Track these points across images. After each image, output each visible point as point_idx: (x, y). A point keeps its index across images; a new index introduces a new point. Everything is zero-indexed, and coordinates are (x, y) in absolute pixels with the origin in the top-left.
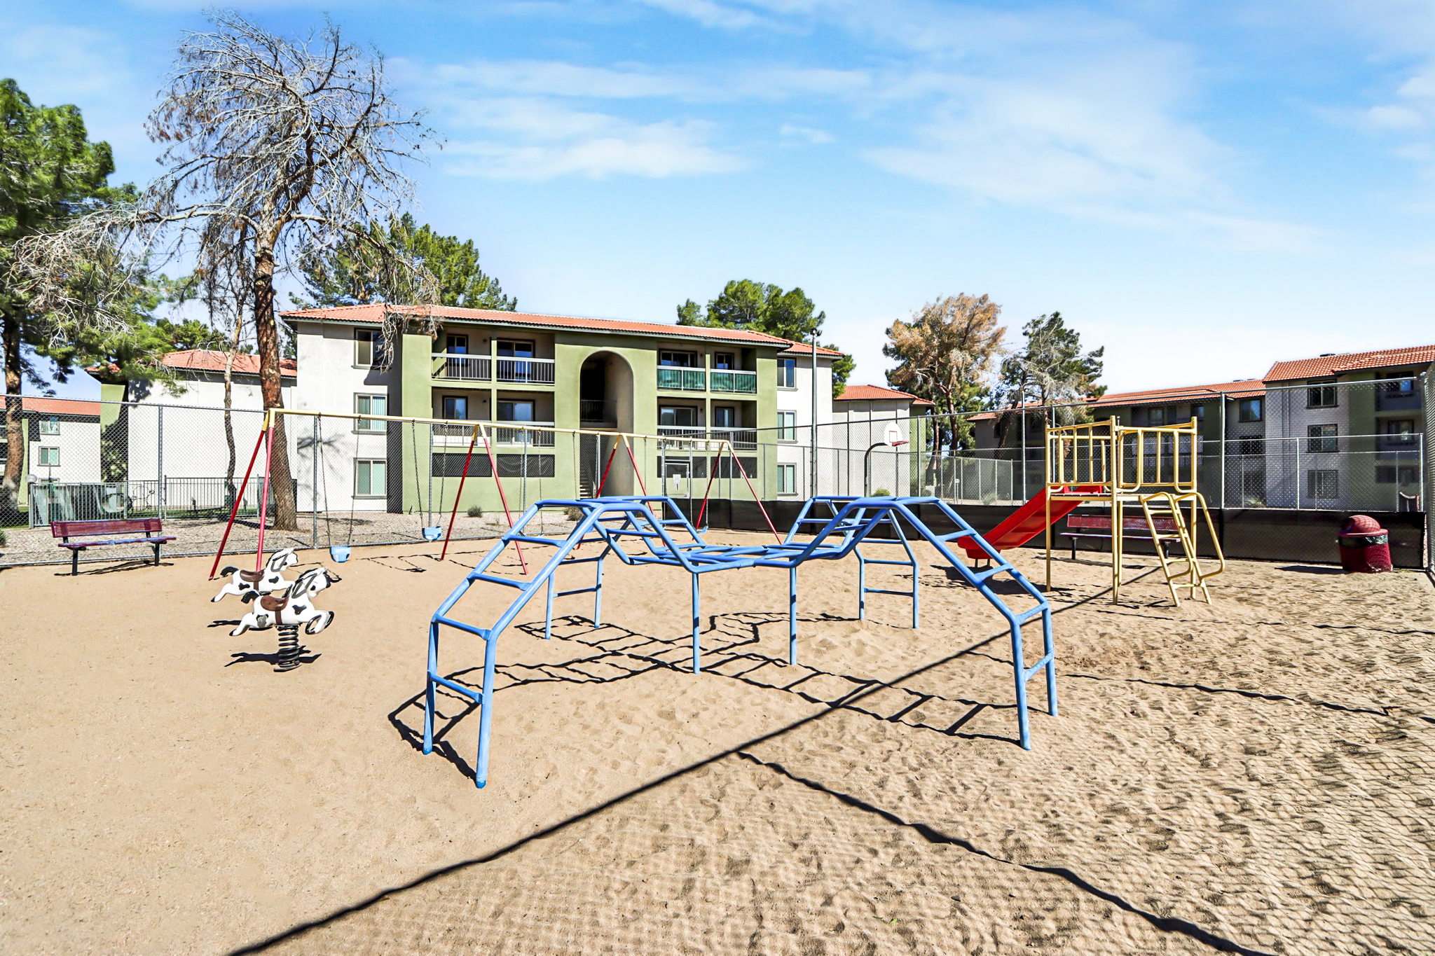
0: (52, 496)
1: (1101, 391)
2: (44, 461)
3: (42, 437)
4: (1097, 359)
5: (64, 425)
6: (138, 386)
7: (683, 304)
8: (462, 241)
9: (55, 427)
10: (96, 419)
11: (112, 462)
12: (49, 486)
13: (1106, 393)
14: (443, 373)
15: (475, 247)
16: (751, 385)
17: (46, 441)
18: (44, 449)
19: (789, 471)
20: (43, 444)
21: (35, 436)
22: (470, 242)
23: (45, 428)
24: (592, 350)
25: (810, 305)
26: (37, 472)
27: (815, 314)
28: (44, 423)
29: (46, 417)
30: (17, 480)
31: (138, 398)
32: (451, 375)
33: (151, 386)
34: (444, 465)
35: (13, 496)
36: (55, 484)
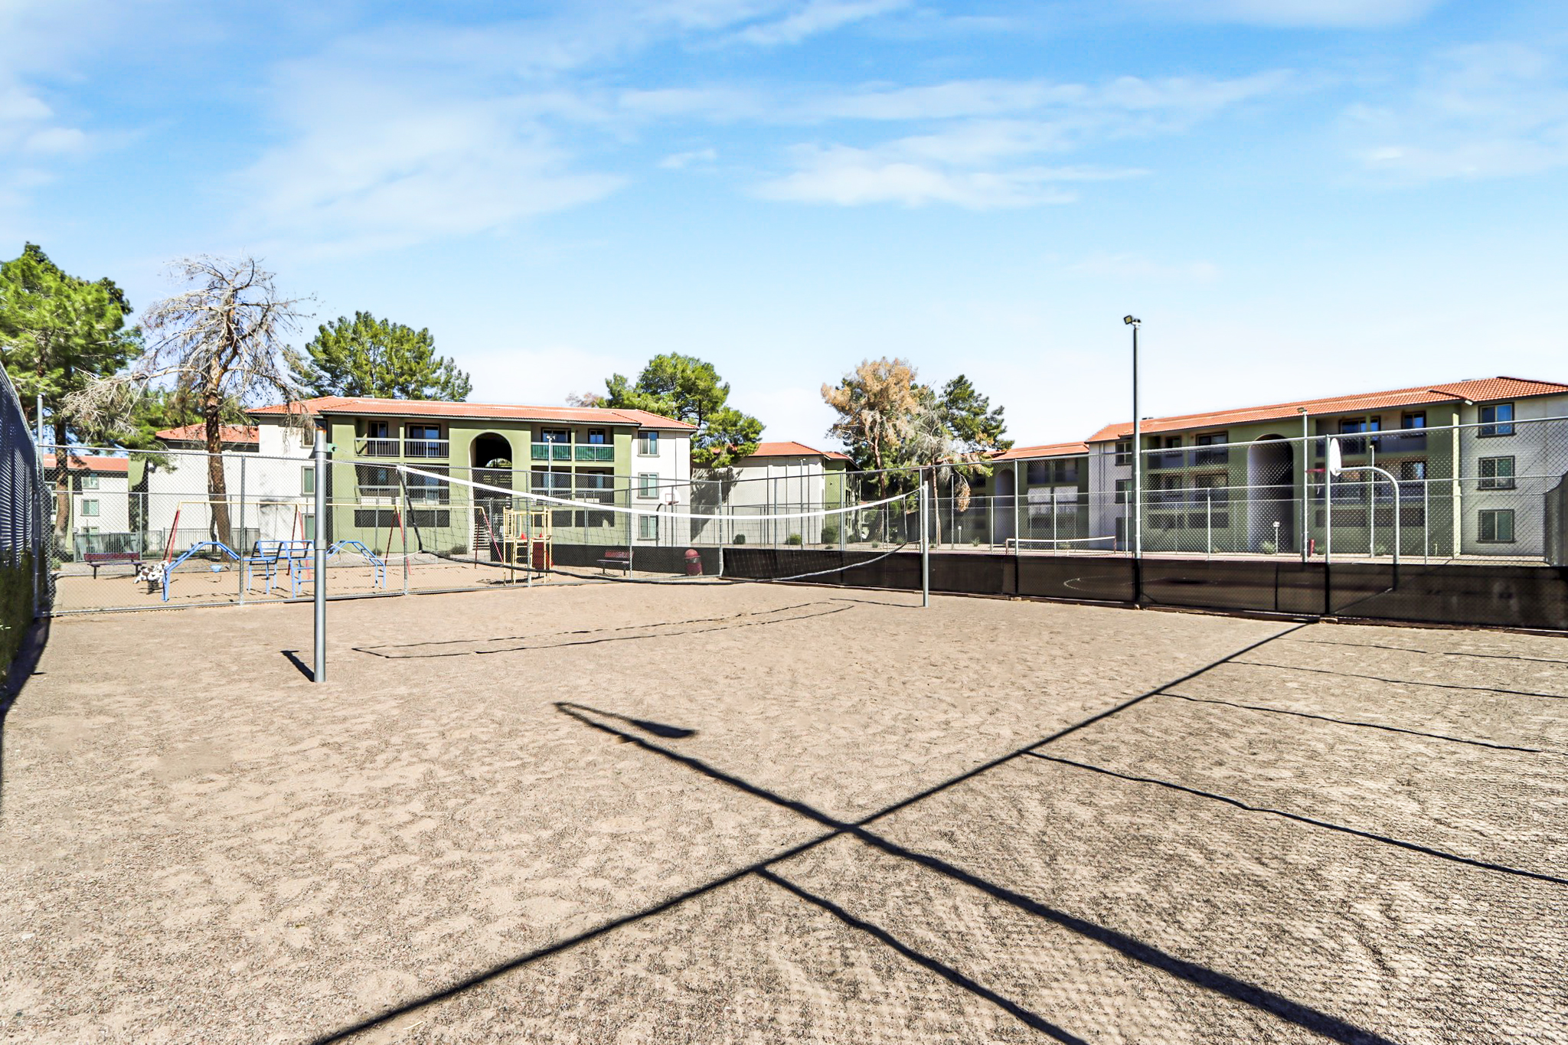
0: (89, 542)
1: (1008, 445)
2: (86, 511)
4: (999, 418)
5: (101, 480)
7: (611, 378)
8: (418, 329)
9: (95, 482)
10: (124, 475)
12: (87, 535)
13: (1013, 447)
14: (365, 452)
15: (430, 333)
16: (610, 455)
17: (87, 494)
18: (86, 502)
19: (652, 523)
20: (85, 496)
21: (78, 487)
22: (425, 330)
23: (85, 482)
24: (479, 432)
25: (715, 378)
26: (79, 523)
27: (720, 385)
30: (65, 529)
32: (370, 453)
34: (364, 519)
35: (62, 542)
36: (92, 532)
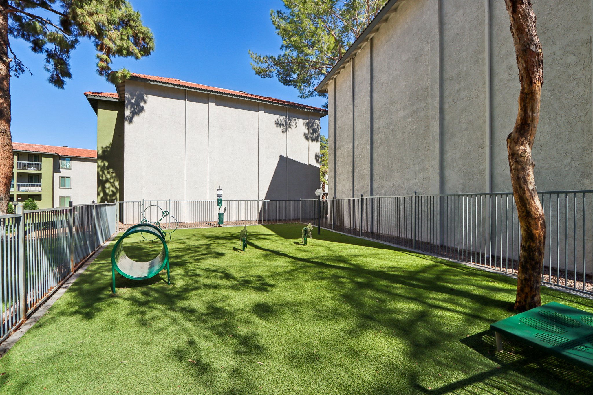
3: (61, 170)
6: (133, 101)
11: (107, 181)
28: (63, 161)
29: (64, 158)
31: (134, 113)
33: (145, 102)
